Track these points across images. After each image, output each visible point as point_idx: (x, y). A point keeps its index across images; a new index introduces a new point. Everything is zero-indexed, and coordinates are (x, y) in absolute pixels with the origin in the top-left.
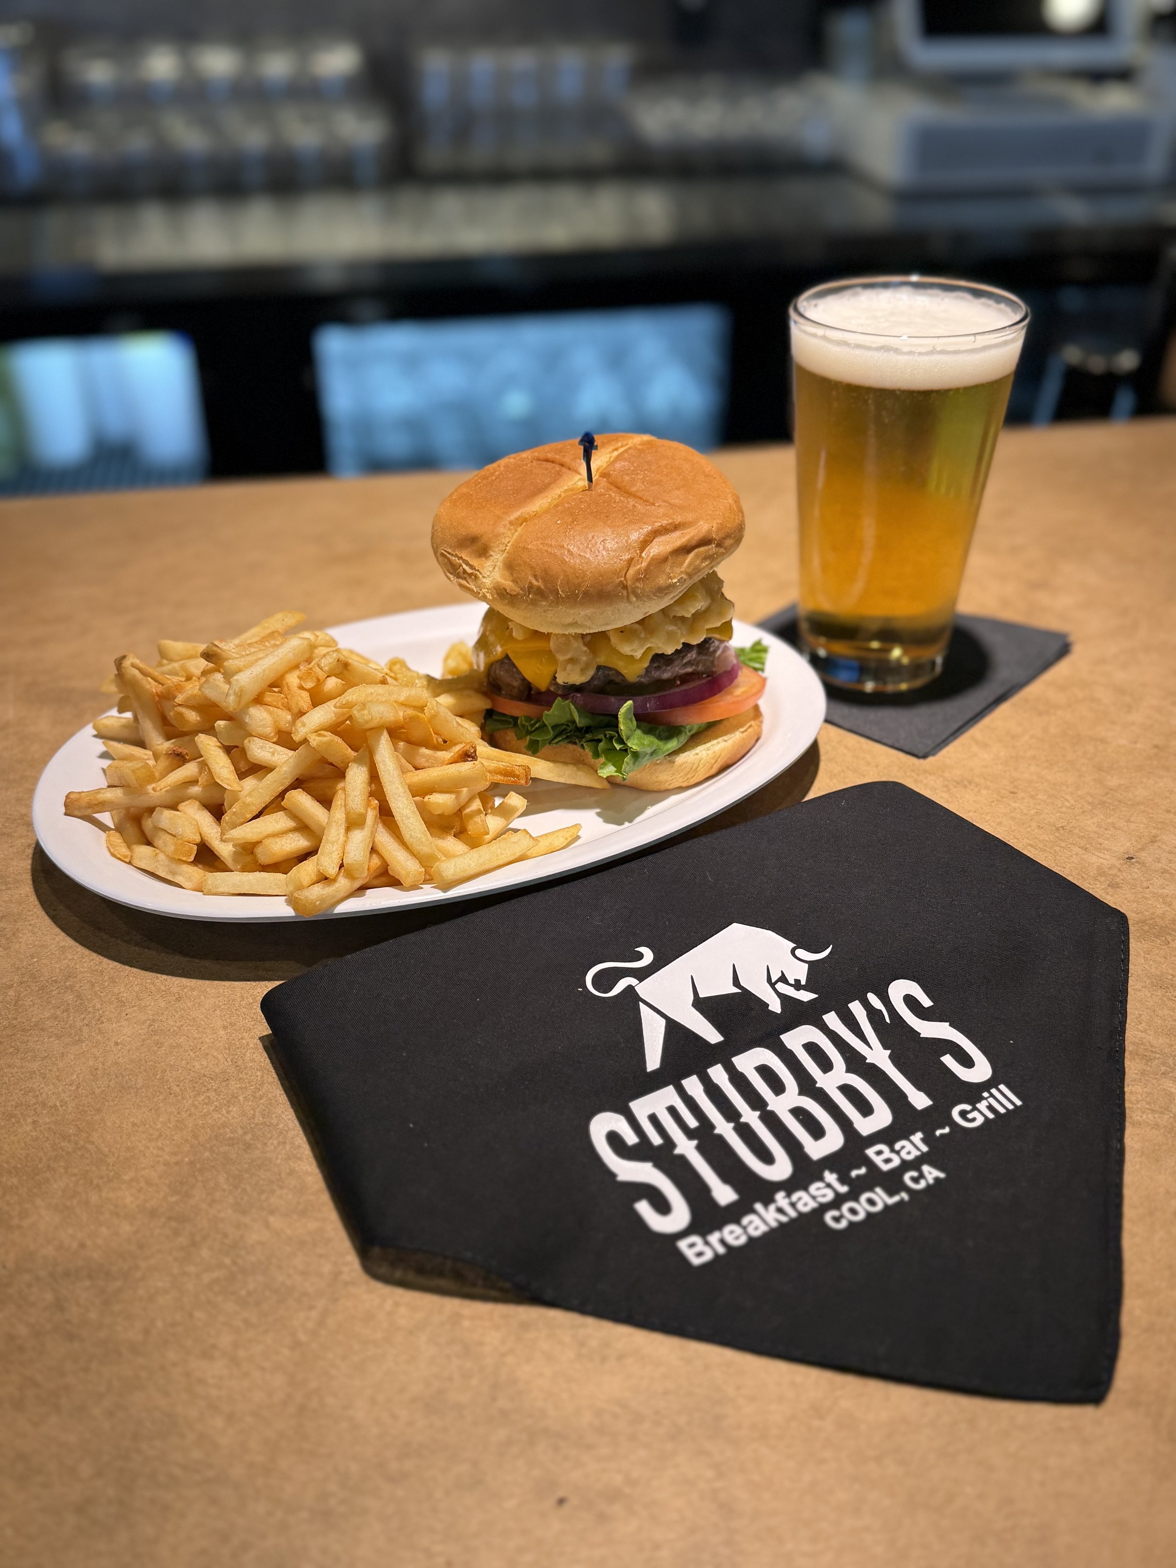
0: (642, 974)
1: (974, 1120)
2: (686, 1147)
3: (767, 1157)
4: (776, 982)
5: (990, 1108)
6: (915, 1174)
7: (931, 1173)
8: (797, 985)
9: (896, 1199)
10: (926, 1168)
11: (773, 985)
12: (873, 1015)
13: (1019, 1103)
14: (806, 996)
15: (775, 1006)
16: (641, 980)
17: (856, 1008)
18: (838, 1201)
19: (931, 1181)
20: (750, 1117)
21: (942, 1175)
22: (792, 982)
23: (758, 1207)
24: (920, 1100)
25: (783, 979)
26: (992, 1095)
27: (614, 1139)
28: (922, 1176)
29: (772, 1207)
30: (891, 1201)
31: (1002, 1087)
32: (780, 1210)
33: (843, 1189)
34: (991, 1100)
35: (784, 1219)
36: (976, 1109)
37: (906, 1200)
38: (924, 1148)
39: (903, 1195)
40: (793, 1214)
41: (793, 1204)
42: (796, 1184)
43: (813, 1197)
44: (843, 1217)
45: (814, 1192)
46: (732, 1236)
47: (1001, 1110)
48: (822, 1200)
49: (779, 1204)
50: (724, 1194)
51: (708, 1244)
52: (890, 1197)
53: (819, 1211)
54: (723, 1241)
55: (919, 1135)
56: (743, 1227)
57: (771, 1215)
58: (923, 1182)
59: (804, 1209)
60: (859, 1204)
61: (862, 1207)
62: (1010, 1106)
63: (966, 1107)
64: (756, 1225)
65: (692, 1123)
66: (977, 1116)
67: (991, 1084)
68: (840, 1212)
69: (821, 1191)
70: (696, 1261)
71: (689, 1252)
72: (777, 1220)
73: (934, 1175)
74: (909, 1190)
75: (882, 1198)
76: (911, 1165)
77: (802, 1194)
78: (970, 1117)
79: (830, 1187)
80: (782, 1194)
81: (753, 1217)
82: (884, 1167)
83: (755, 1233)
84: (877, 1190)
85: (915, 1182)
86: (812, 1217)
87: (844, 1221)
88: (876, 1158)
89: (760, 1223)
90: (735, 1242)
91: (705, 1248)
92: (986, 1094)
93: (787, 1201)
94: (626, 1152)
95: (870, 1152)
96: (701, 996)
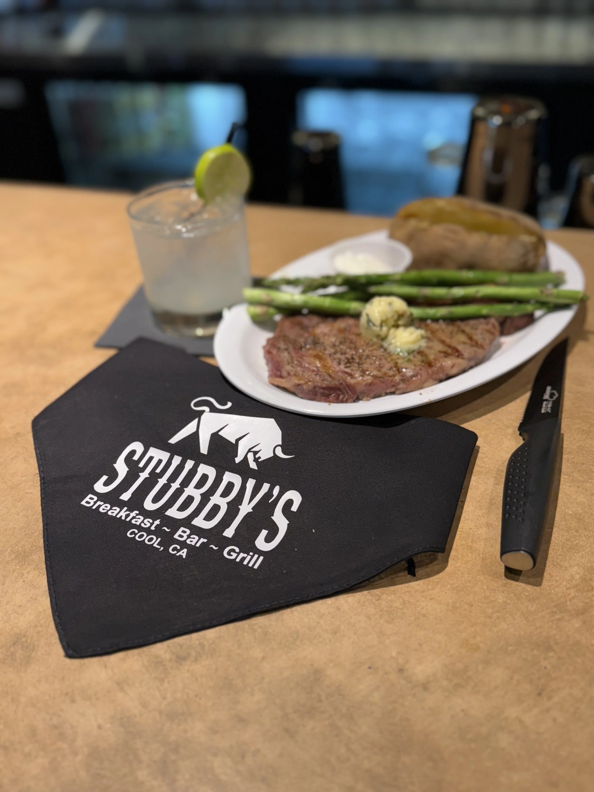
0: (213, 410)
1: (232, 555)
2: (144, 475)
3: (155, 500)
4: (252, 452)
5: (243, 559)
6: (179, 547)
7: (184, 553)
8: (256, 460)
9: (159, 547)
10: (185, 550)
11: (249, 451)
12: (269, 494)
13: (256, 567)
14: (253, 465)
15: (238, 460)
16: (211, 411)
17: (266, 487)
18: (140, 528)
19: (178, 555)
20: (175, 486)
21: (184, 557)
22: (257, 456)
23: (125, 508)
24: (229, 533)
25: (255, 453)
26: (252, 557)
27: (133, 452)
28: (178, 551)
29: (128, 512)
30: (155, 545)
31: (261, 558)
32: (127, 516)
33: (153, 528)
34: (249, 557)
35: (123, 518)
36: (238, 554)
37: (160, 550)
38: (198, 545)
39: (162, 548)
40: (128, 520)
41: (134, 518)
42: (146, 514)
43: (143, 522)
44: (136, 534)
45: (146, 521)
46: (104, 508)
47: (245, 563)
48: (143, 525)
49: (131, 514)
50: (126, 496)
51: (95, 503)
52: (158, 545)
53: (135, 526)
54: (100, 506)
55: (205, 540)
56: (111, 509)
57: (123, 514)
58: (175, 552)
59: (133, 522)
60: (147, 536)
61: (146, 538)
62: (250, 565)
63: (237, 550)
64: (115, 512)
65: (158, 471)
66: (234, 555)
67: (260, 553)
68: (138, 533)
69: (147, 523)
70: (83, 503)
71: (87, 499)
72: (121, 516)
73: (182, 554)
74: (166, 549)
75: (156, 542)
76: (183, 544)
77: (142, 518)
78: (232, 553)
79: (152, 524)
80: (137, 512)
81: (118, 509)
82: (176, 536)
83: (110, 513)
84: (159, 539)
85: (174, 550)
86: (130, 525)
87: (133, 536)
88: (179, 532)
89: (116, 512)
90: (101, 510)
91: (92, 502)
92: (251, 554)
93: (135, 515)
94: (129, 460)
95: (182, 529)
96: (220, 433)
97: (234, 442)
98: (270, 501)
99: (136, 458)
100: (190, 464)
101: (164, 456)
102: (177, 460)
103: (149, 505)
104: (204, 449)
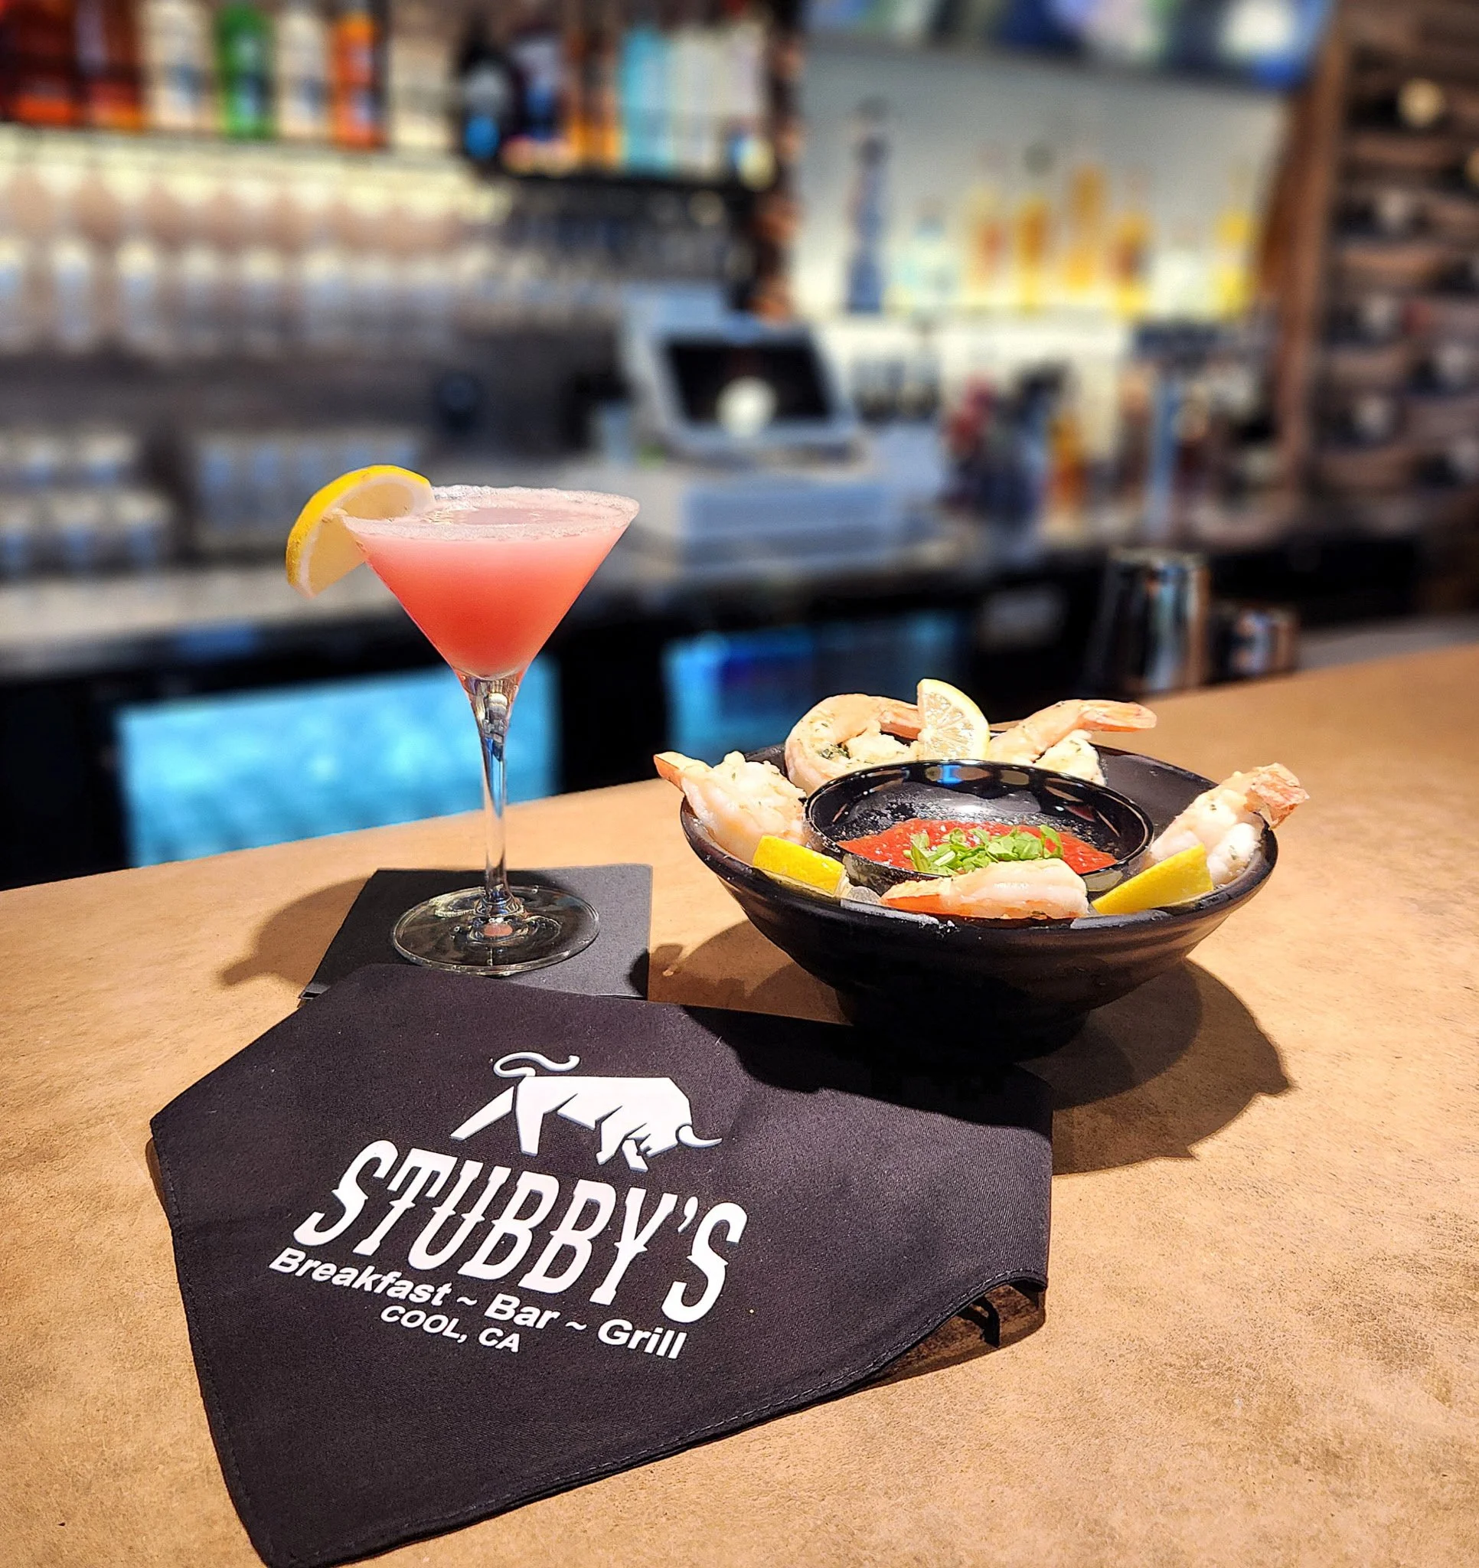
1: (618, 1338)
2: (400, 1206)
3: (433, 1248)
4: (630, 1140)
5: (644, 1342)
6: (500, 1333)
7: (513, 1342)
8: (641, 1153)
9: (456, 1336)
10: (515, 1337)
11: (626, 1138)
12: (677, 1214)
13: (674, 1355)
14: (637, 1163)
15: (602, 1157)
16: (537, 1075)
17: (668, 1202)
18: (408, 1304)
19: (500, 1346)
20: (474, 1217)
21: (515, 1349)
22: (643, 1147)
23: (371, 1269)
24: (604, 1295)
26: (662, 1335)
27: (375, 1163)
28: (501, 1339)
29: (376, 1276)
30: (448, 1333)
31: (682, 1337)
32: (376, 1283)
33: (437, 1301)
34: (655, 1338)
35: (368, 1288)
36: (632, 1333)
37: (459, 1341)
38: (541, 1325)
39: (464, 1337)
40: (379, 1290)
41: (391, 1285)
42: (419, 1277)
43: (412, 1291)
44: (401, 1316)
45: (418, 1290)
46: (322, 1272)
47: (649, 1349)
48: (412, 1298)
49: (384, 1278)
50: (367, 1247)
51: (302, 1264)
52: (453, 1331)
53: (396, 1301)
54: (312, 1269)
55: (556, 1315)
56: (337, 1272)
57: (366, 1280)
58: (494, 1342)
59: (391, 1293)
60: (427, 1318)
61: (424, 1321)
62: (661, 1352)
63: (628, 1326)
64: (347, 1277)
65: (432, 1193)
66: (623, 1338)
67: (678, 1327)
68: (407, 1311)
69: (423, 1293)
70: (275, 1265)
71: (283, 1257)
72: (363, 1285)
73: (509, 1345)
74: (473, 1339)
75: (448, 1327)
76: (509, 1327)
77: (410, 1285)
78: (617, 1334)
79: (433, 1295)
80: (398, 1274)
81: (355, 1272)
82: (490, 1312)
83: (336, 1281)
84: (455, 1321)
85: (489, 1338)
86: (385, 1300)
87: (396, 1318)
88: (497, 1304)
89: (351, 1278)
90: (316, 1276)
91: (295, 1264)
92: (659, 1330)
93: (393, 1281)
94: (365, 1179)
95: (501, 1297)
96: (560, 1111)
97: (593, 1126)
98: (680, 1229)
99: (381, 1173)
100: (500, 1175)
101: (444, 1164)
102: (472, 1170)
103: (420, 1258)
104: (530, 1142)
